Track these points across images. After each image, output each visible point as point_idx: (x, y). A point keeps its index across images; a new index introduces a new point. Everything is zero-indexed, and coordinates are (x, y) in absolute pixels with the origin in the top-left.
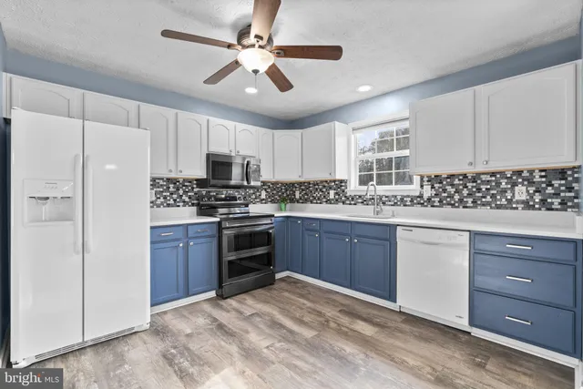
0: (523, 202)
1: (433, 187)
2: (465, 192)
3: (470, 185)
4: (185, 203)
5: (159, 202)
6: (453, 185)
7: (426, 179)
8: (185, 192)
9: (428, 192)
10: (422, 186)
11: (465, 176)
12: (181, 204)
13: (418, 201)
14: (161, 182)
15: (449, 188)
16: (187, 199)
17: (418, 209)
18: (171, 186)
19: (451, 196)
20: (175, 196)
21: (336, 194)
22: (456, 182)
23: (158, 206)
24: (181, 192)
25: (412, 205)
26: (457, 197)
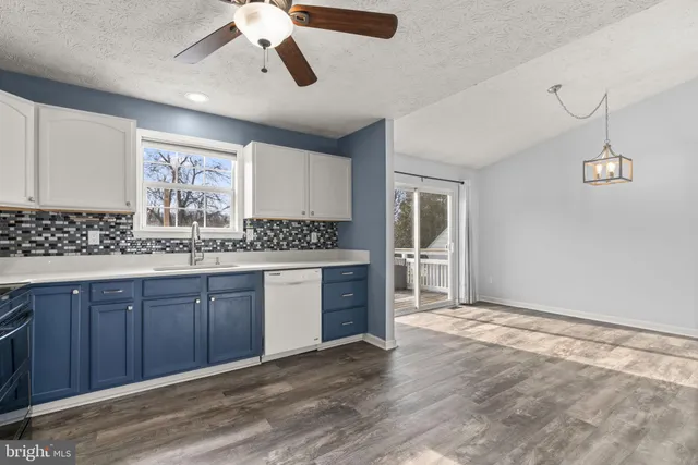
0: (316, 244)
1: (255, 231)
2: (281, 236)
3: (284, 230)
6: (272, 230)
7: (248, 222)
9: (251, 236)
10: (245, 230)
11: (281, 221)
13: (239, 245)
15: (269, 232)
17: (241, 253)
19: (270, 240)
21: (102, 237)
22: (275, 227)
25: (234, 250)
26: (275, 241)
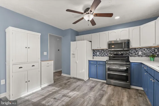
4: (106, 56)
5: (100, 55)
8: (106, 53)
12: (105, 56)
14: (100, 50)
16: (107, 55)
18: (103, 51)
20: (103, 54)
23: (99, 56)
24: (105, 53)
